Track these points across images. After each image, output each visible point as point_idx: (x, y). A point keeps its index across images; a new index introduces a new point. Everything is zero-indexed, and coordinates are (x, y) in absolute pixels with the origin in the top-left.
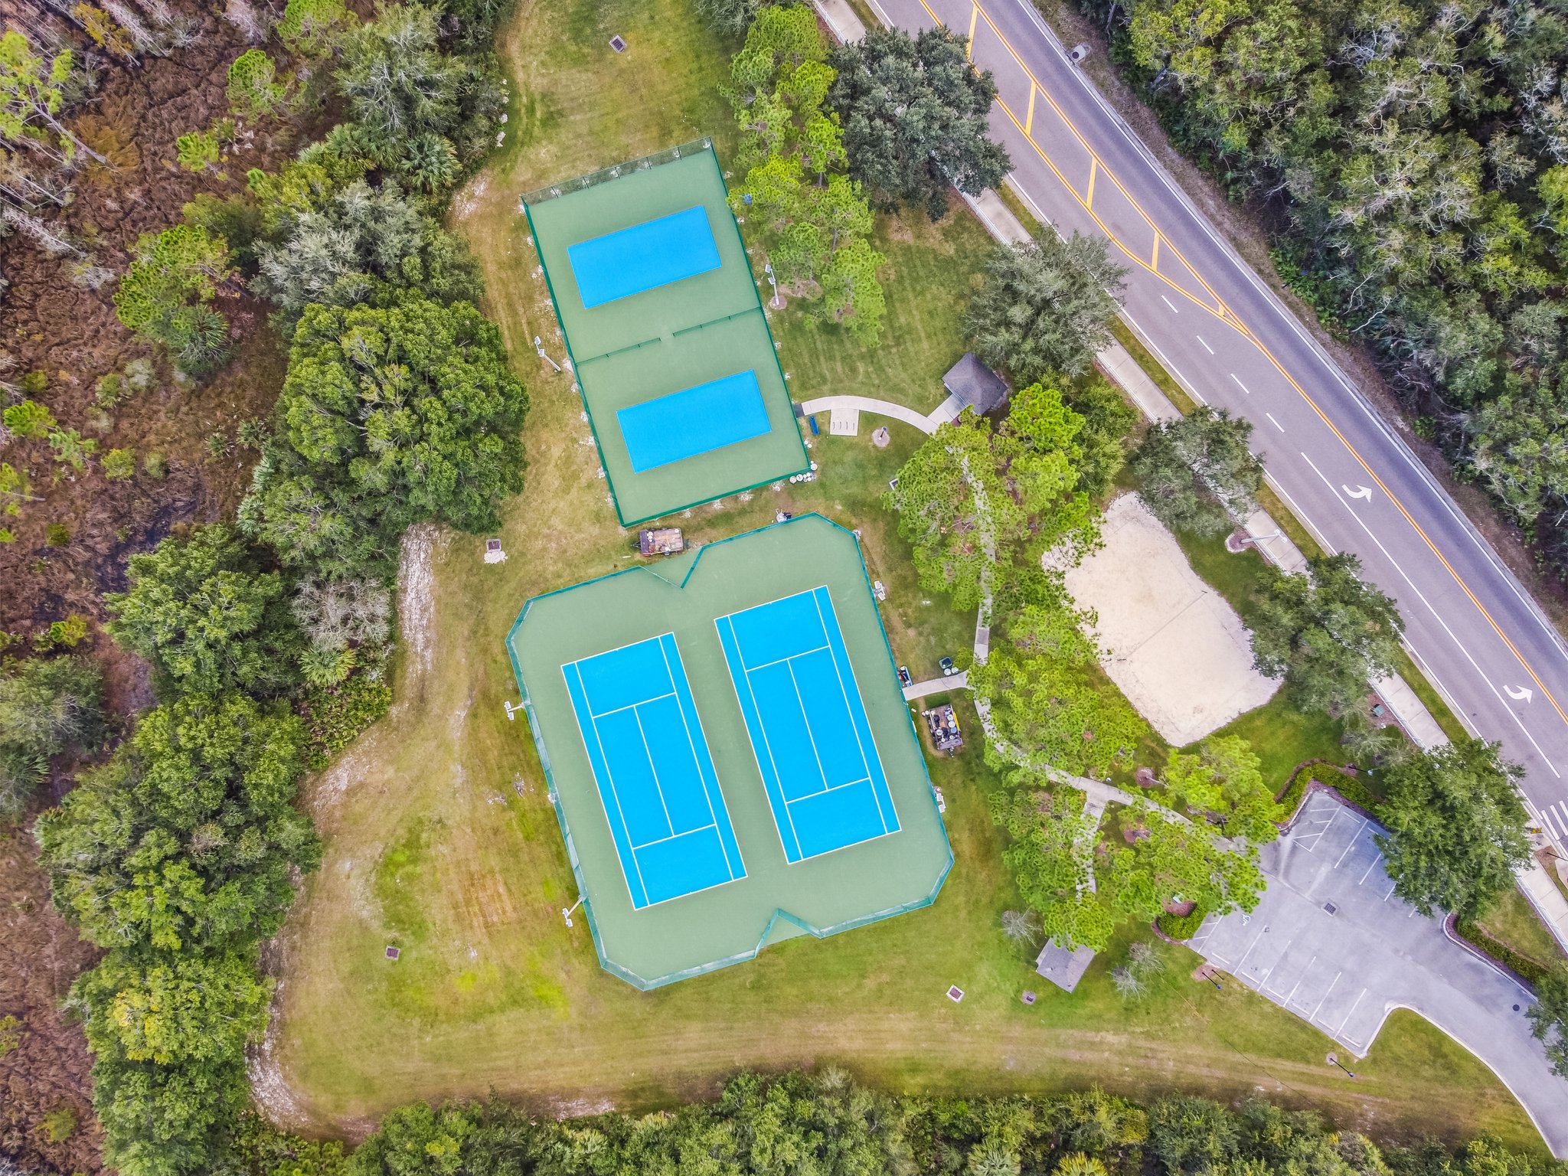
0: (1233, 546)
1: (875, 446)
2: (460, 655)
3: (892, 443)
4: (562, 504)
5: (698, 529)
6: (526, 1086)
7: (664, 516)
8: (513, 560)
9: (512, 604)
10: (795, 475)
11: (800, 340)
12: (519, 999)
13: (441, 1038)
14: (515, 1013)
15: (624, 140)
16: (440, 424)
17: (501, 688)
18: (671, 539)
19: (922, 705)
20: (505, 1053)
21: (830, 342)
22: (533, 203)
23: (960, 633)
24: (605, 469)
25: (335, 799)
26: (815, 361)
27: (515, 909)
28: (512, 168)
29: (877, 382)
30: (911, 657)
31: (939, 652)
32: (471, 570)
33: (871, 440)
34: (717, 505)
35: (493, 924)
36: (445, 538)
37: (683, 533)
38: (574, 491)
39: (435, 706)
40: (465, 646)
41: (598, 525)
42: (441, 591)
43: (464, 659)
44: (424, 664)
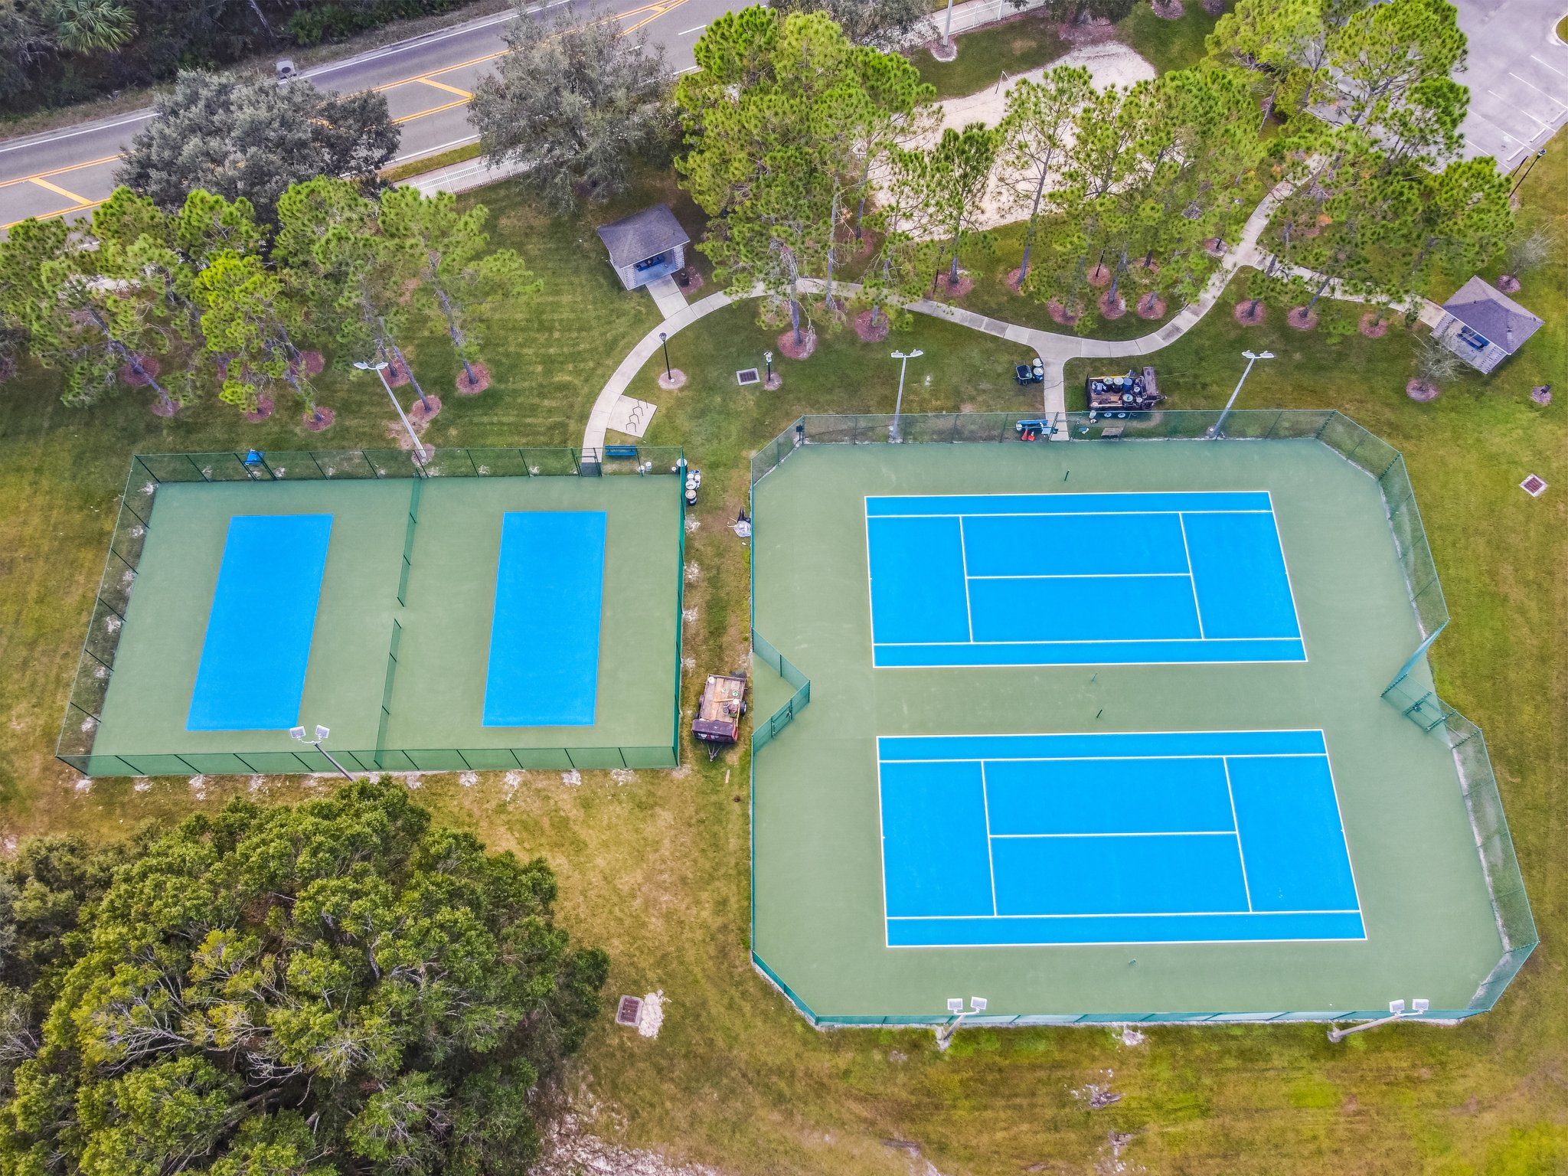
0: (949, 55)
3: (685, 368)
5: (718, 652)
7: (681, 701)
8: (667, 982)
10: (684, 491)
11: (490, 440)
18: (721, 692)
19: (1079, 419)
21: (510, 406)
22: (84, 765)
23: (985, 352)
26: (528, 430)
29: (591, 365)
33: (670, 392)
34: (691, 616)
37: (717, 673)
40: (802, 1128)
41: (657, 809)
42: (682, 1144)
43: (827, 1138)
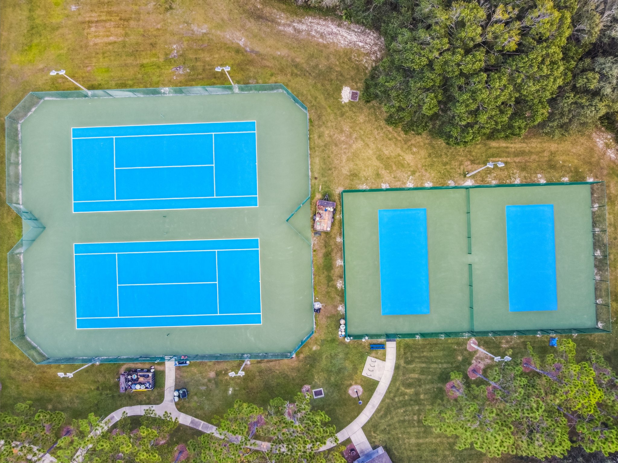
1: (351, 385)
2: (283, 52)
3: (350, 398)
4: (371, 152)
5: (326, 245)
7: (342, 222)
8: (341, 106)
9: (309, 97)
10: (345, 324)
11: (441, 353)
12: (34, 31)
14: (25, 26)
17: (252, 74)
18: (324, 223)
19: (159, 368)
21: (434, 374)
22: (592, 189)
23: (202, 408)
24: (387, 190)
26: (424, 359)
27: (96, 44)
29: (396, 399)
30: (194, 370)
31: (192, 390)
32: (342, 75)
33: (356, 383)
34: (339, 263)
35: (90, 27)
36: (368, 63)
37: (327, 233)
38: (377, 163)
39: (251, 25)
40: (288, 56)
41: (349, 174)
42: (332, 49)
43: (279, 53)
44: (284, 25)
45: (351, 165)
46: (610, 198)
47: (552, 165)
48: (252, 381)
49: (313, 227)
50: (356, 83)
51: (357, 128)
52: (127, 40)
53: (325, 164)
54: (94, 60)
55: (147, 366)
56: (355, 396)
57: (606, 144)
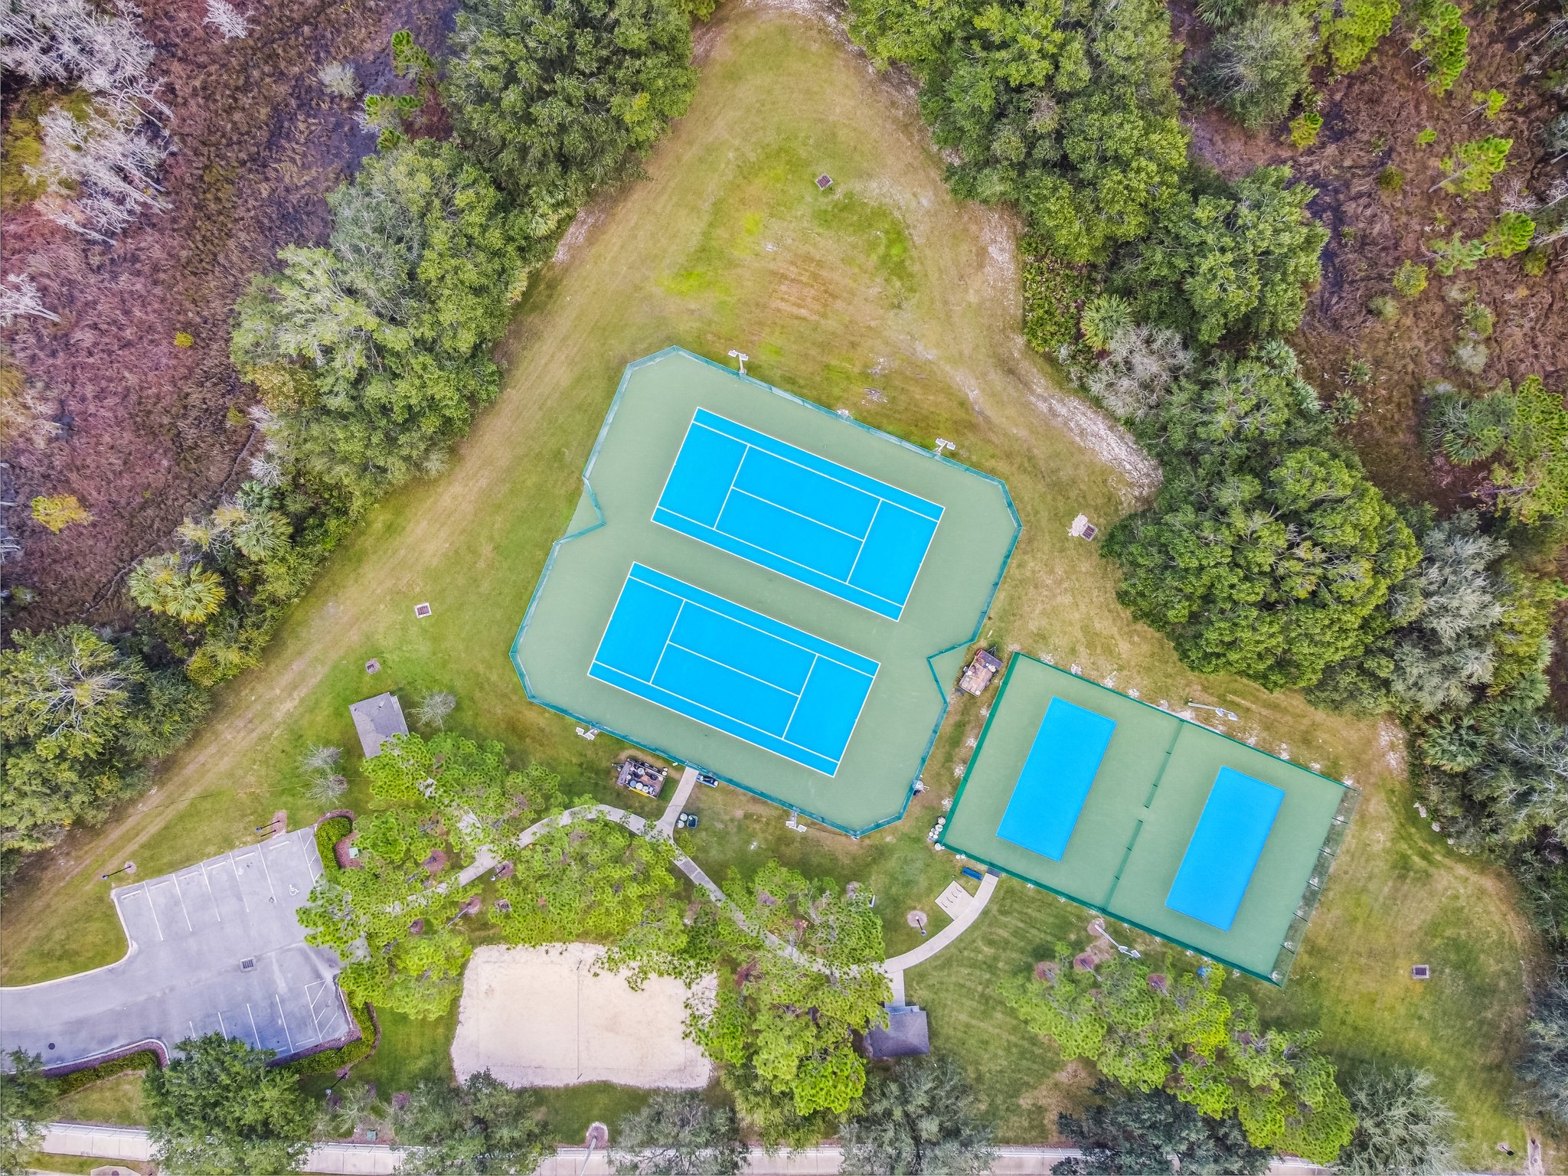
0: (597, 1129)
1: (914, 908)
2: (1022, 432)
3: (906, 925)
4: (1077, 615)
5: (965, 711)
6: (629, 204)
7: (998, 691)
8: (1065, 538)
9: (1029, 508)
10: (945, 827)
11: (1051, 920)
12: (703, 255)
13: (723, 166)
14: (694, 242)
15: (1336, 912)
16: (1232, 586)
17: (967, 443)
18: (975, 683)
19: (674, 774)
20: (669, 207)
21: (1030, 942)
22: (1346, 794)
23: (707, 852)
24: (1076, 676)
25: (987, 235)
26: (1025, 917)
27: (779, 310)
28: (1389, 801)
29: (966, 953)
30: (719, 797)
31: (705, 822)
32: (1084, 497)
33: (922, 909)
34: (972, 742)
35: (780, 283)
36: (1128, 499)
37: (972, 696)
38: (1080, 635)
39: (996, 377)
40: (1025, 441)
41: (1035, 632)
42: (1087, 458)
43: (1015, 432)
44: (1039, 396)
45: (1044, 622)
46: (1362, 817)
47: (1306, 740)
48: (788, 845)
49: (958, 680)
50: (1099, 517)
51: (1074, 577)
52: (823, 322)
53: (1010, 604)
54: (767, 330)
55: (659, 764)
56: (914, 925)
57: (1392, 743)
